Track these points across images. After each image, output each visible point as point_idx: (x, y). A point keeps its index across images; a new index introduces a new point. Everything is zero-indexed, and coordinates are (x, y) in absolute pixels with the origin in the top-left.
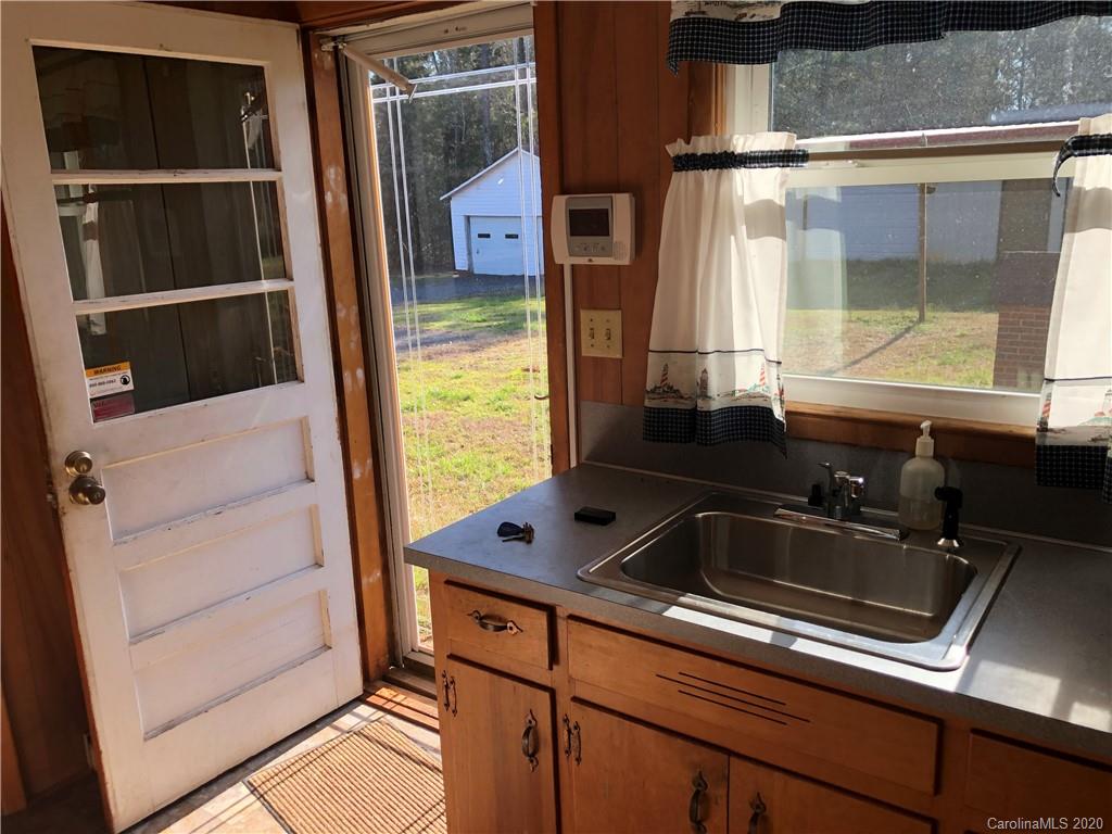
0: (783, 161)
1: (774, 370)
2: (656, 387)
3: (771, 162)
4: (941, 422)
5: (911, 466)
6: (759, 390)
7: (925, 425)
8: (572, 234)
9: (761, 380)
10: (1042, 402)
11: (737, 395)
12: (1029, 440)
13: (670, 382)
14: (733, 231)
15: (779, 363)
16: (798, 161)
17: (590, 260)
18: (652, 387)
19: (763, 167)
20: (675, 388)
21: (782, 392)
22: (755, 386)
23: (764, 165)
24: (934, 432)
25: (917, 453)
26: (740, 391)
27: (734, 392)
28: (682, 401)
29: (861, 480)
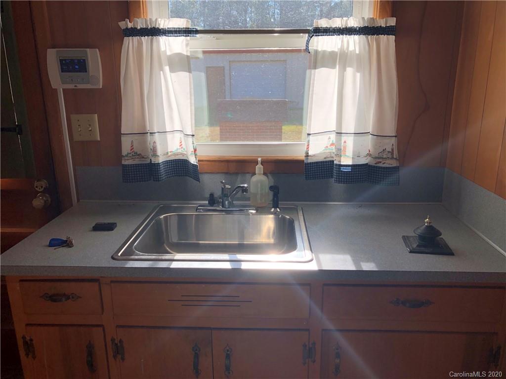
0: (186, 33)
1: (190, 139)
2: (128, 154)
3: (179, 33)
4: (265, 158)
5: (255, 179)
6: (180, 151)
7: (259, 159)
8: (62, 72)
9: (180, 146)
10: (306, 144)
11: (169, 154)
12: (302, 162)
13: (135, 150)
14: (161, 69)
15: (193, 135)
16: (193, 33)
17: (76, 86)
18: (126, 153)
19: (175, 36)
20: (138, 153)
21: (195, 150)
22: (177, 149)
23: (176, 35)
24: (263, 163)
25: (256, 172)
26: (170, 152)
27: (168, 153)
28: (143, 159)
29: (246, 185)
